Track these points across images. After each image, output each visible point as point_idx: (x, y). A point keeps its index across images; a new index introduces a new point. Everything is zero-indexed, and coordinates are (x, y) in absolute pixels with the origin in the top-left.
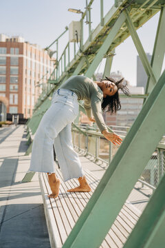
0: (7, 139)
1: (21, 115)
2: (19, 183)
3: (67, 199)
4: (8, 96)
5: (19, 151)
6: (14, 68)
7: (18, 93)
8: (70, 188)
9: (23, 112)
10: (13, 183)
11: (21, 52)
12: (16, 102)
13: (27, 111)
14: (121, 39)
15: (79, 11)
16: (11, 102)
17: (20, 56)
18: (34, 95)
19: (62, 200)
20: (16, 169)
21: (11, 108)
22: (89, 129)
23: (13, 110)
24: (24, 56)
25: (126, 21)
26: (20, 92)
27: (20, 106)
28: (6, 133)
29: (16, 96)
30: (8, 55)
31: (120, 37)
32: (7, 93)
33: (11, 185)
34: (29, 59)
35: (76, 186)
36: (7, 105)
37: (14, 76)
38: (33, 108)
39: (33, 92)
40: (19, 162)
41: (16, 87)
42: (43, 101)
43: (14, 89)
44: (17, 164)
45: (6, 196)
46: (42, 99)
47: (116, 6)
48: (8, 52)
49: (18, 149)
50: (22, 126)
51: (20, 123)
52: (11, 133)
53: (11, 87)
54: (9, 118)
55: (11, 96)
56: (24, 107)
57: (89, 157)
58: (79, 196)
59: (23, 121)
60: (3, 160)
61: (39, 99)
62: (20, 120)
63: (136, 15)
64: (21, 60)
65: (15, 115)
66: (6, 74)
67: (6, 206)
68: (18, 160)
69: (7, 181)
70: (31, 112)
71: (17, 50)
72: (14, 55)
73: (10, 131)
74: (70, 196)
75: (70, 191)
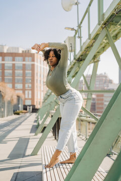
0: (23, 123)
1: (34, 106)
2: (28, 156)
3: (58, 169)
4: (24, 93)
5: (31, 133)
6: (28, 72)
7: (31, 90)
8: (62, 161)
9: (35, 104)
10: (24, 156)
11: (33, 60)
12: (30, 97)
13: (38, 103)
14: (104, 49)
15: (73, 29)
16: (27, 97)
17: (33, 63)
18: (43, 91)
19: (55, 169)
20: (27, 146)
21: (26, 101)
22: (81, 116)
23: (28, 103)
24: (36, 63)
25: (107, 36)
26: (33, 89)
27: (33, 99)
28: (23, 119)
29: (30, 92)
30: (24, 63)
31: (104, 47)
32: (24, 90)
33: (23, 157)
34: (39, 65)
35: (67, 159)
36: (23, 99)
37: (28, 77)
38: (42, 101)
39: (42, 89)
40: (30, 140)
41: (30, 85)
42: (49, 96)
43: (28, 87)
44: (28, 142)
45: (18, 165)
46: (48, 94)
47: (99, 24)
48: (24, 60)
49: (30, 131)
50: (34, 114)
51: (33, 112)
52: (26, 119)
53: (26, 85)
54: (25, 108)
55: (26, 92)
56: (35, 100)
57: (81, 136)
58: (68, 167)
59: (35, 110)
60: (18, 139)
61: (46, 94)
62: (33, 109)
63: (114, 31)
64: (33, 65)
65: (29, 106)
66: (23, 76)
67: (18, 173)
68: (29, 139)
69: (20, 154)
70: (41, 103)
71: (30, 58)
72: (28, 62)
73: (26, 117)
74: (61, 166)
75: (62, 163)
